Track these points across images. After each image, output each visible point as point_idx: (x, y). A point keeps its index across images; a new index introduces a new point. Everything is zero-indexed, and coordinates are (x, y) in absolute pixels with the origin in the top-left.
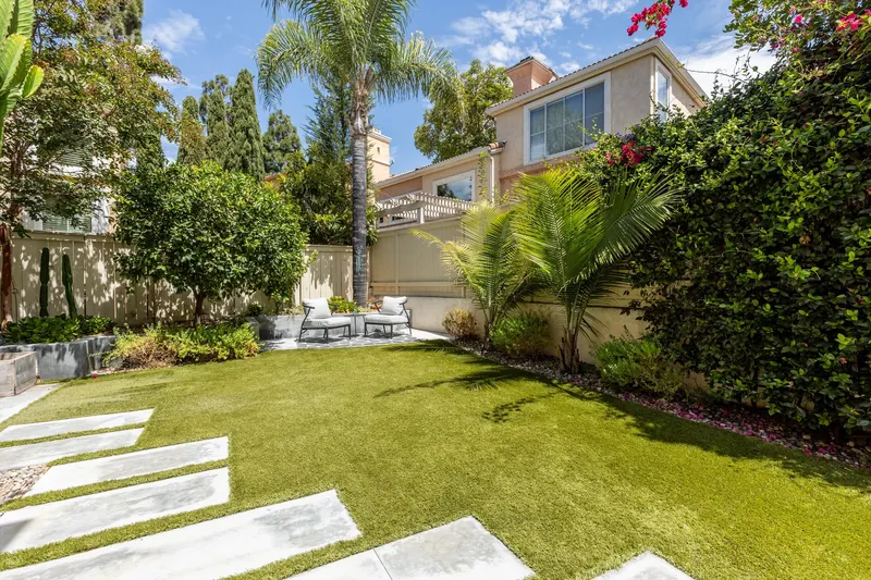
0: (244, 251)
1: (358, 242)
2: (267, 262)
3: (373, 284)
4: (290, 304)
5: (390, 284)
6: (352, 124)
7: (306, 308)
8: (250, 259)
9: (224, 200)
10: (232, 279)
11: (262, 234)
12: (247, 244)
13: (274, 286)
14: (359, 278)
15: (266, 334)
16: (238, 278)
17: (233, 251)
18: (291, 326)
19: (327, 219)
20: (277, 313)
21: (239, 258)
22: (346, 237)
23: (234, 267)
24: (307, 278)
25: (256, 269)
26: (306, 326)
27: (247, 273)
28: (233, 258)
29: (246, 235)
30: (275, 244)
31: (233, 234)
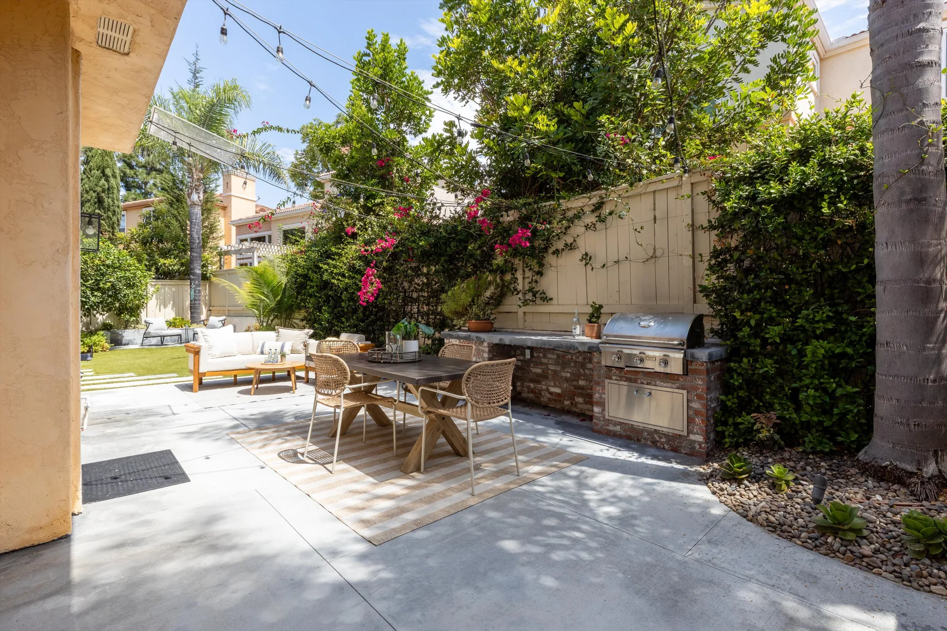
0: (99, 289)
1: (193, 279)
2: (115, 297)
3: (211, 308)
4: (137, 322)
5: (222, 308)
6: (189, 198)
7: (148, 324)
8: (103, 293)
9: (87, 261)
10: (91, 306)
11: (112, 279)
12: (101, 285)
13: (123, 309)
14: (195, 304)
15: (116, 342)
16: (95, 305)
17: (92, 290)
18: (136, 337)
19: (169, 263)
20: (126, 327)
21: (96, 293)
22: (185, 274)
23: (93, 299)
24: (152, 304)
25: (107, 299)
26: (146, 336)
27: (101, 302)
28: (92, 293)
29: (101, 280)
30: (120, 285)
31: (92, 279)
